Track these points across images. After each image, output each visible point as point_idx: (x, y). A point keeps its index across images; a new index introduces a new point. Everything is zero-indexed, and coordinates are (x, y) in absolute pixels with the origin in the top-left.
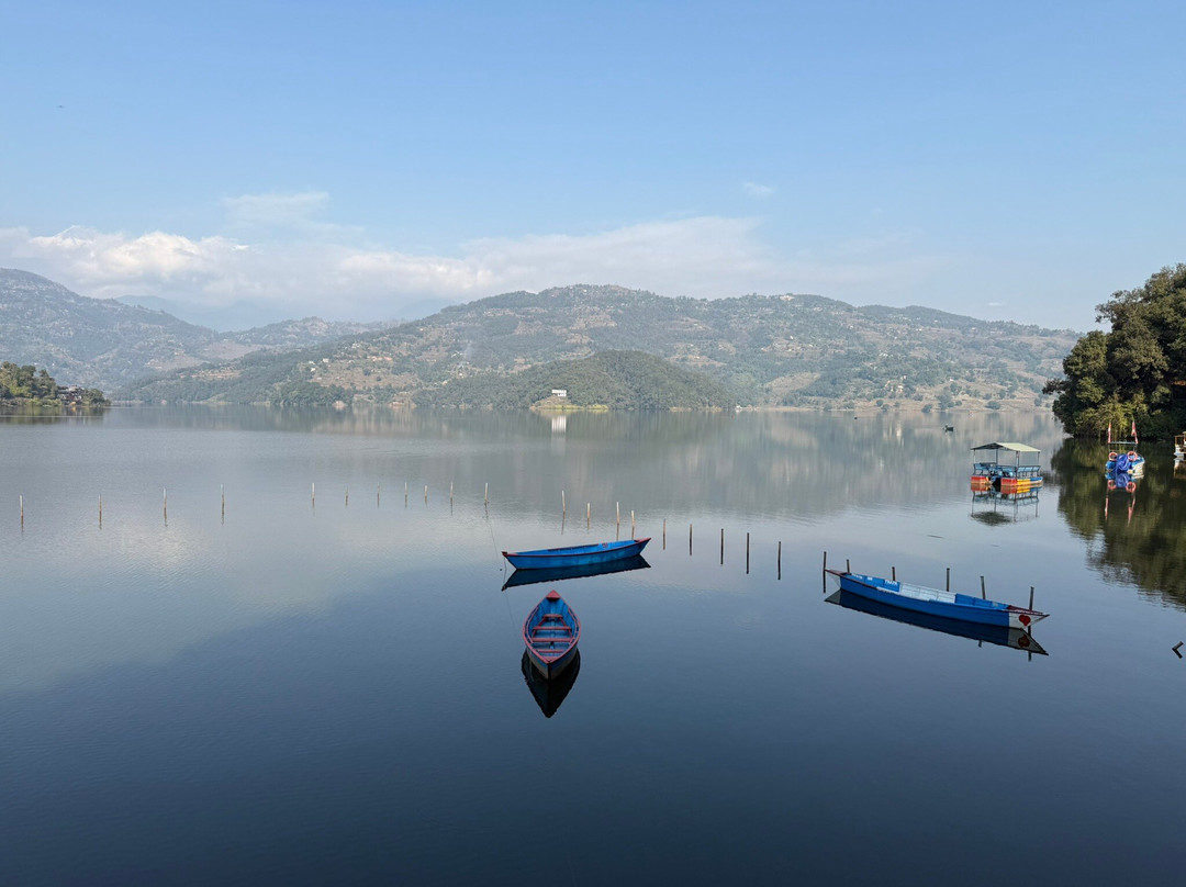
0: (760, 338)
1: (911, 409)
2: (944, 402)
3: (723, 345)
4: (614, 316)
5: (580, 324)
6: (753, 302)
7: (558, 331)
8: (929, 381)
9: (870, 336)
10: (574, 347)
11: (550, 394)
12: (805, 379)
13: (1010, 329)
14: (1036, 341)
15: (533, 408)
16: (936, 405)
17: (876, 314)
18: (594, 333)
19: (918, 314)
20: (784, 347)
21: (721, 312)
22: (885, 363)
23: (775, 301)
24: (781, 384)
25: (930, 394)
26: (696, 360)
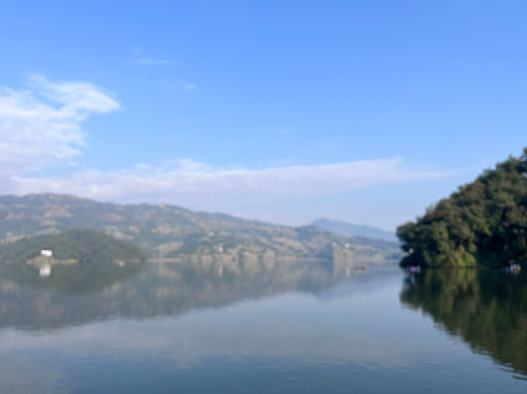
0: (151, 224)
1: (227, 259)
2: (241, 256)
3: (132, 228)
4: (70, 211)
5: (48, 214)
6: (145, 207)
7: (35, 218)
8: (232, 246)
9: (202, 225)
10: (46, 227)
11: (39, 254)
12: (175, 245)
13: (258, 223)
14: (269, 230)
15: (29, 262)
16: (237, 257)
17: (203, 215)
18: (60, 220)
19: (220, 216)
20: (164, 229)
21: (129, 212)
22: (212, 238)
23: (156, 207)
24: (163, 248)
25: (234, 252)
26: (118, 235)
